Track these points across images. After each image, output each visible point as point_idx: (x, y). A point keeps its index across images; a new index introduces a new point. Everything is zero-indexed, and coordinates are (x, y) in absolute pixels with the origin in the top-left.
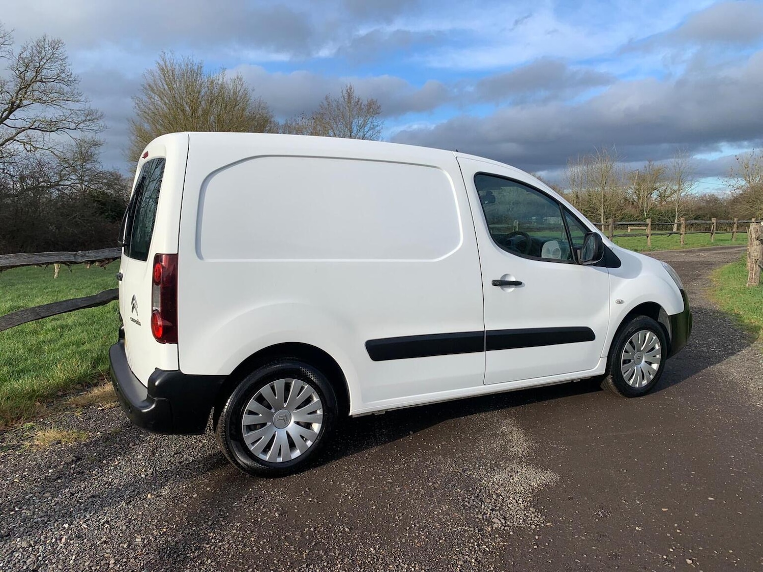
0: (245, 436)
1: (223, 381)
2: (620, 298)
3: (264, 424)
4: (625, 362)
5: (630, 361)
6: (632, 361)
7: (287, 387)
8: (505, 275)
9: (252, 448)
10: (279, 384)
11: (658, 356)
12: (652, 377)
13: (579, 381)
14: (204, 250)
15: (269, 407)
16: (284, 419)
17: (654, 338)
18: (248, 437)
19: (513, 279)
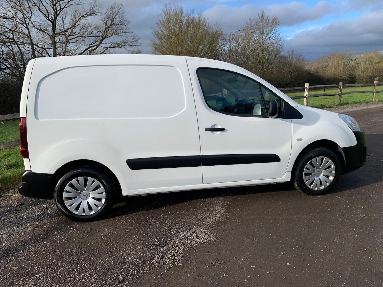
0: (65, 202)
1: (51, 176)
2: (299, 137)
3: (76, 197)
4: (306, 175)
5: (311, 174)
6: (313, 174)
7: (86, 181)
8: (214, 125)
9: (69, 208)
10: (81, 179)
11: (333, 172)
12: (328, 184)
13: (275, 184)
14: (39, 116)
15: (77, 190)
16: (86, 196)
17: (330, 161)
18: (67, 203)
19: (220, 127)
